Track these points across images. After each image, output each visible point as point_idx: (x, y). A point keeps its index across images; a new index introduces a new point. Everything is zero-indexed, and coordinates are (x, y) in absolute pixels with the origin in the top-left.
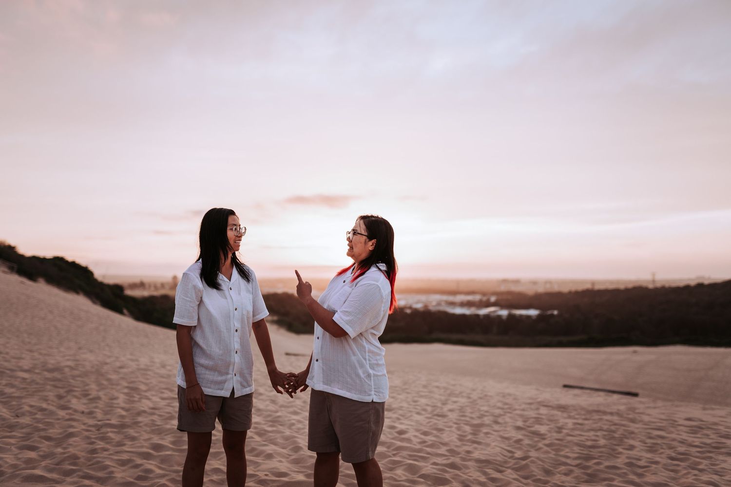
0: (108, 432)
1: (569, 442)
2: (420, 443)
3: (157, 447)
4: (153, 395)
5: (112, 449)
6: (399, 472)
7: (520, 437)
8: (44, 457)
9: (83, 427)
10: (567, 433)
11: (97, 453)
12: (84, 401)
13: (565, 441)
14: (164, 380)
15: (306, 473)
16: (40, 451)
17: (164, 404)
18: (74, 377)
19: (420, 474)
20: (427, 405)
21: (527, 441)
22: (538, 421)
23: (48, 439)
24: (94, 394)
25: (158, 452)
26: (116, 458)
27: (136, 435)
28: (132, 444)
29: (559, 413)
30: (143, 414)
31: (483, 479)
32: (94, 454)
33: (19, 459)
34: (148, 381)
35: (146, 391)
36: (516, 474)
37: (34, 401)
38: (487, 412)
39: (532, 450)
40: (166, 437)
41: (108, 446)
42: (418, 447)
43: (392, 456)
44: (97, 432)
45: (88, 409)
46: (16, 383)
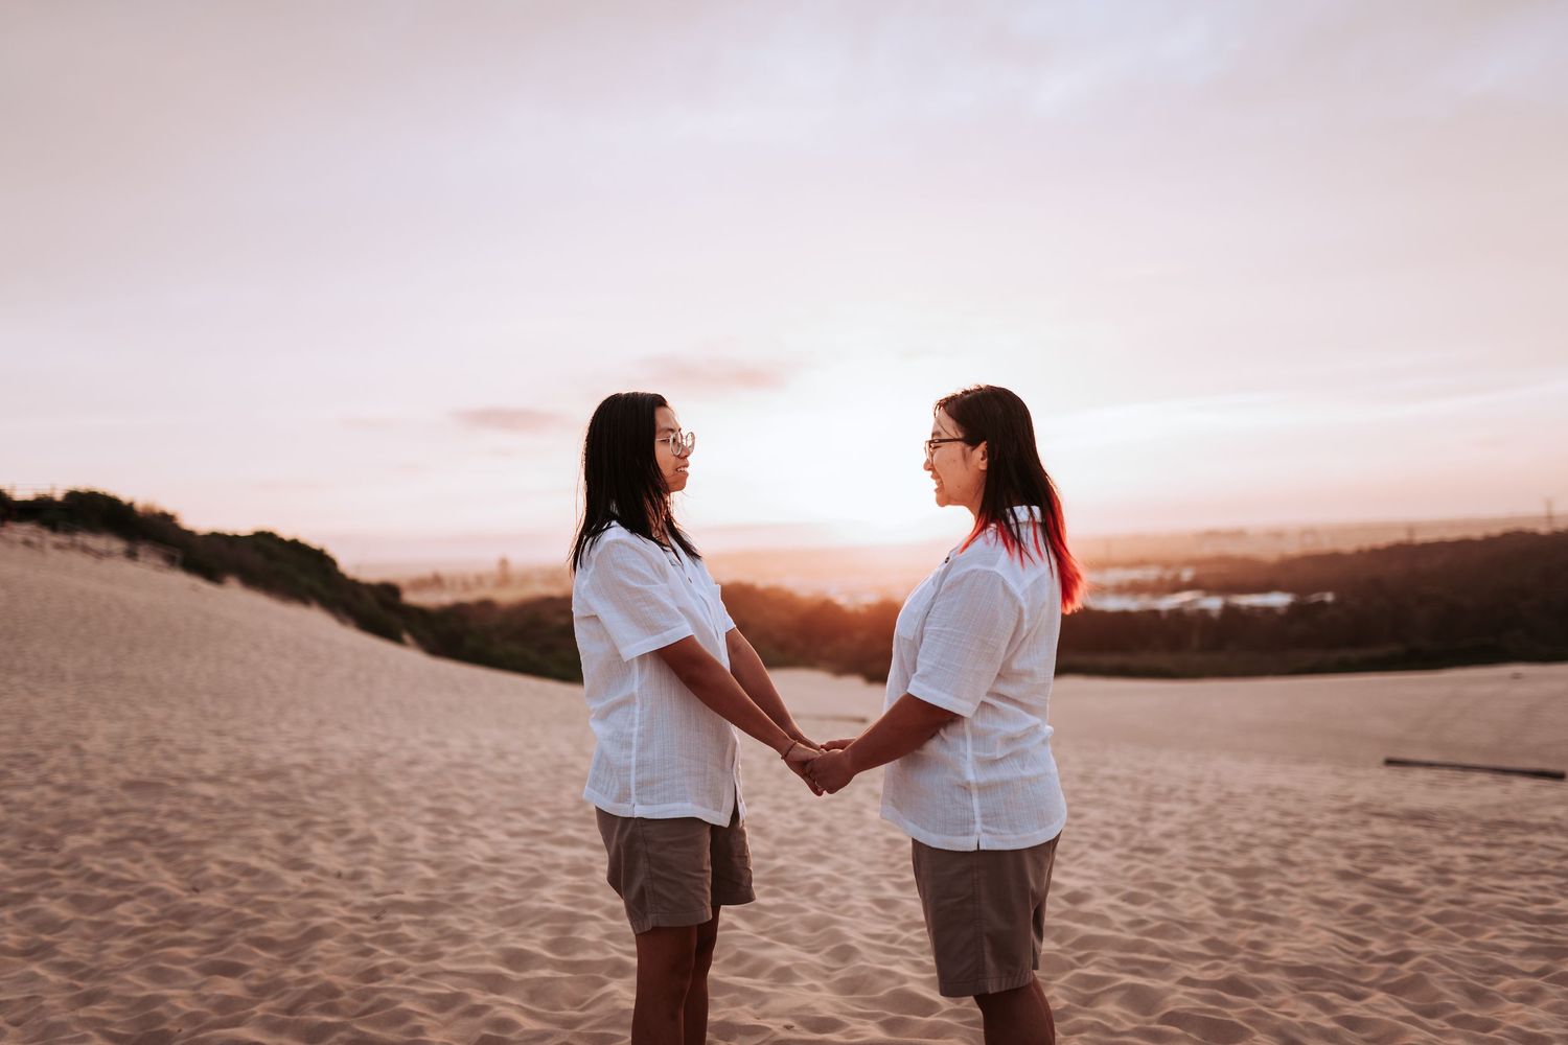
0: (398, 924)
1: (1483, 908)
2: (1131, 924)
3: (517, 959)
4: (491, 827)
5: (415, 966)
6: (1111, 1008)
7: (1362, 899)
8: (260, 992)
9: (344, 912)
10: (1467, 884)
11: (380, 979)
12: (340, 846)
13: (1472, 906)
14: (507, 788)
15: (882, 1019)
16: (251, 976)
17: (520, 847)
18: (313, 790)
19: (1162, 1013)
20: (1108, 824)
21: (1383, 912)
22: (1381, 854)
23: (266, 944)
24: (359, 828)
25: (518, 970)
26: (422, 990)
27: (464, 928)
28: (458, 954)
29: (1420, 831)
30: (475, 875)
31: (1325, 1021)
32: (373, 981)
33: (203, 998)
34: (473, 794)
35: (472, 817)
36: (1400, 1002)
37: (230, 852)
38: (1251, 835)
39: (1405, 933)
40: (532, 931)
41: (403, 960)
42: (1129, 936)
43: (1074, 961)
44: (374, 922)
45: (348, 865)
46: (191, 809)
